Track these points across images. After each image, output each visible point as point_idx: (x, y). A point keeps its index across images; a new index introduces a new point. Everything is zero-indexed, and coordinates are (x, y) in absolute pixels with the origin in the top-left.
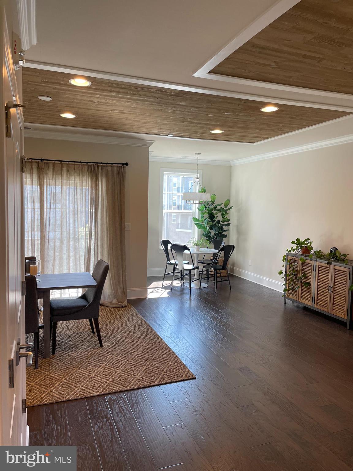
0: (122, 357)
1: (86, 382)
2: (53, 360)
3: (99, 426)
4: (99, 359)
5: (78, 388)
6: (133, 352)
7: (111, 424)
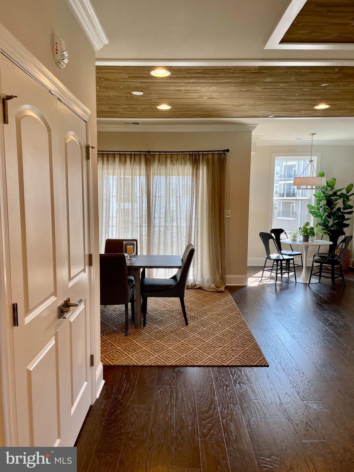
0: (202, 336)
1: (163, 353)
2: (142, 331)
3: (161, 391)
4: (181, 336)
5: (154, 357)
6: (214, 333)
7: (172, 391)
